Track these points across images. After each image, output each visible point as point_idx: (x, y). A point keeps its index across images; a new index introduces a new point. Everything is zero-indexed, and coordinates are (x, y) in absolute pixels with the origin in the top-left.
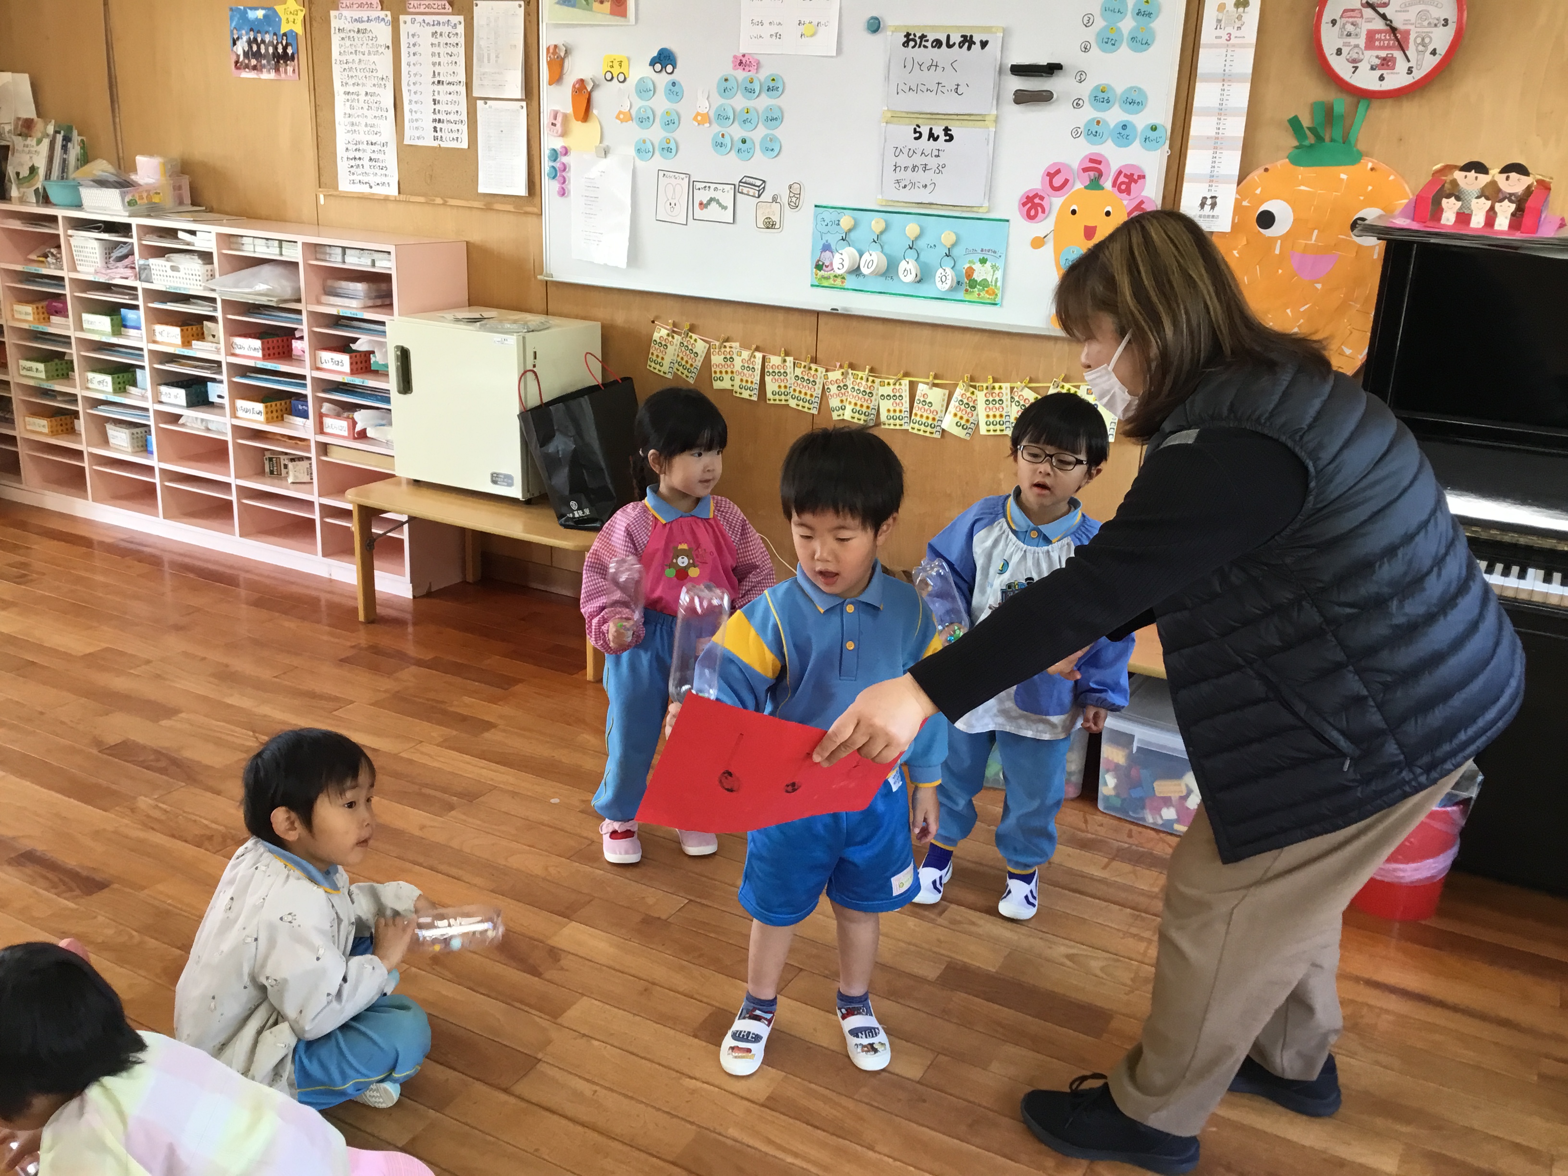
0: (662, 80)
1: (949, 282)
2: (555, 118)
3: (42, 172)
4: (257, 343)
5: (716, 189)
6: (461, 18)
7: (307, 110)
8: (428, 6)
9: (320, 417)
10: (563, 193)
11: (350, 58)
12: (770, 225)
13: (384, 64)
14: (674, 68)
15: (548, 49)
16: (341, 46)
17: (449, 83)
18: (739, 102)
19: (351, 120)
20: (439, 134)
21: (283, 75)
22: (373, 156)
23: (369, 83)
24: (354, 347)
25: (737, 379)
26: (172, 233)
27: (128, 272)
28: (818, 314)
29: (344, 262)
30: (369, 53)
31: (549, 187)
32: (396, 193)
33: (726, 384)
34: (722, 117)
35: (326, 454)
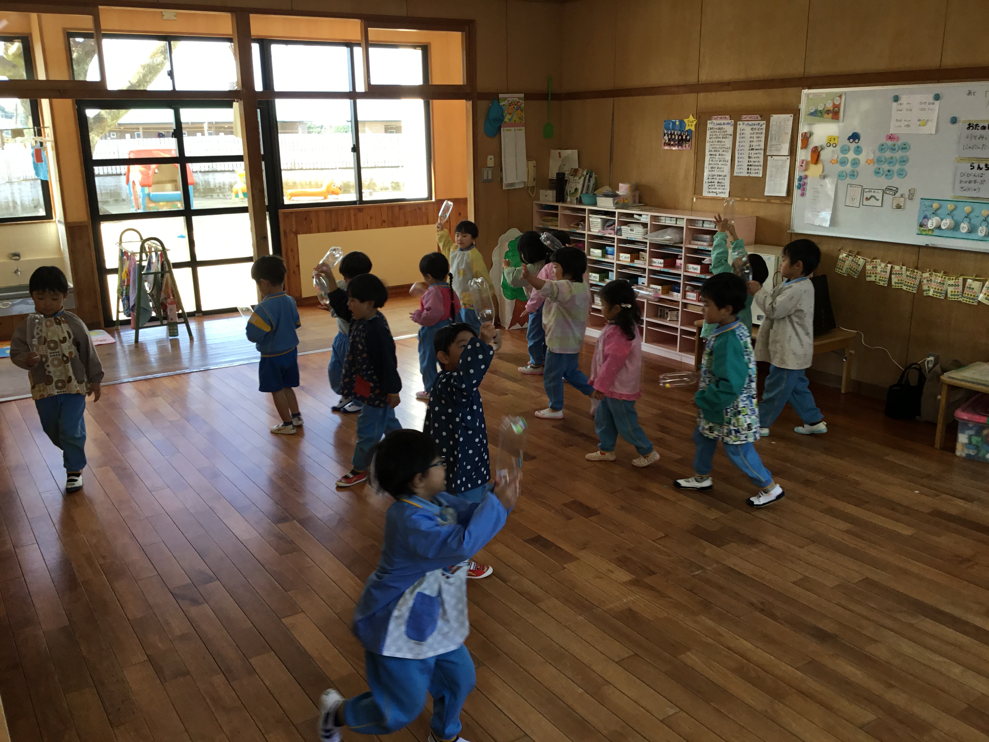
0: (853, 146)
1: (984, 233)
2: (803, 163)
3: (580, 191)
4: (662, 261)
5: (874, 192)
6: (765, 122)
7: (692, 163)
8: (750, 118)
9: (685, 293)
10: (803, 195)
11: (714, 140)
12: (899, 207)
13: (728, 143)
14: (859, 140)
15: (802, 134)
16: (710, 135)
17: (757, 150)
18: (888, 154)
19: (711, 166)
20: (749, 171)
21: (684, 148)
22: (719, 181)
23: (721, 150)
24: (703, 262)
25: (878, 276)
26: (632, 215)
27: (612, 232)
28: (919, 246)
29: (703, 226)
30: (723, 138)
31: (796, 192)
32: (728, 196)
33: (873, 279)
34: (879, 161)
35: (685, 308)
